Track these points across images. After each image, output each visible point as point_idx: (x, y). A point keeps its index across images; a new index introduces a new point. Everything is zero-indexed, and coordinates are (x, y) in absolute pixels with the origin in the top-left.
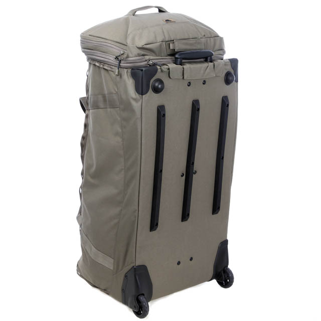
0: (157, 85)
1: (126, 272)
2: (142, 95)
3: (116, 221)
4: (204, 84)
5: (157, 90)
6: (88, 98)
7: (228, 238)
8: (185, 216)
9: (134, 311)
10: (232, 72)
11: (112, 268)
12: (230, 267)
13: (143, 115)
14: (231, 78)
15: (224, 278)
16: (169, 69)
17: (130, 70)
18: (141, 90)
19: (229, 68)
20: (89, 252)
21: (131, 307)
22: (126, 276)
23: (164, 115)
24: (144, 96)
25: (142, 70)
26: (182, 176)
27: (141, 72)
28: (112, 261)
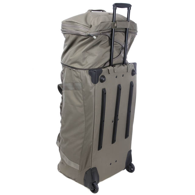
0: (102, 78)
1: (86, 171)
2: (95, 84)
3: (81, 146)
4: (123, 76)
5: (102, 81)
6: (63, 84)
7: (132, 149)
8: (113, 141)
9: (91, 190)
10: (134, 69)
11: (78, 169)
12: (132, 162)
13: (96, 94)
14: (134, 73)
15: (130, 168)
16: (108, 70)
17: (88, 71)
18: (94, 81)
19: (133, 68)
20: (65, 161)
21: (89, 188)
22: (86, 173)
23: (105, 93)
24: (96, 84)
25: (95, 71)
26: (112, 122)
27: (95, 72)
28: (78, 166)
